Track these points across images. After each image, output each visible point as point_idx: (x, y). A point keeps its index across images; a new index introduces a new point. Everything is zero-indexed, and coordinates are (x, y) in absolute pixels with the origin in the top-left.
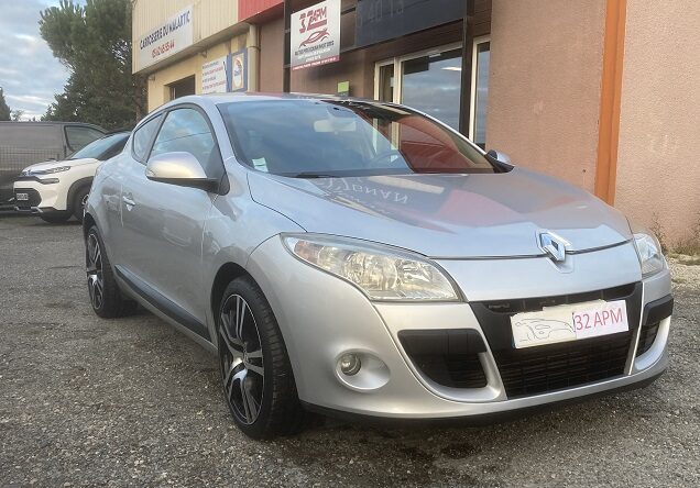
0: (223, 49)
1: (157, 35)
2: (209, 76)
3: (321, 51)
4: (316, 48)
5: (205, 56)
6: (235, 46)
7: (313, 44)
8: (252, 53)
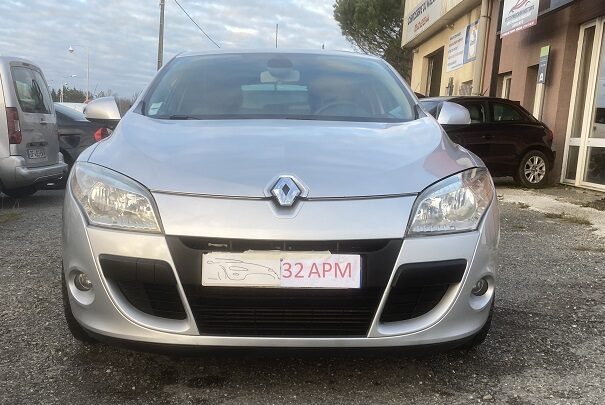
0: (465, 18)
1: (418, 12)
2: (453, 47)
3: (523, 17)
4: (520, 13)
5: (452, 28)
6: (474, 14)
7: (521, 9)
8: (482, 20)
